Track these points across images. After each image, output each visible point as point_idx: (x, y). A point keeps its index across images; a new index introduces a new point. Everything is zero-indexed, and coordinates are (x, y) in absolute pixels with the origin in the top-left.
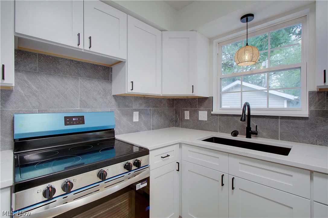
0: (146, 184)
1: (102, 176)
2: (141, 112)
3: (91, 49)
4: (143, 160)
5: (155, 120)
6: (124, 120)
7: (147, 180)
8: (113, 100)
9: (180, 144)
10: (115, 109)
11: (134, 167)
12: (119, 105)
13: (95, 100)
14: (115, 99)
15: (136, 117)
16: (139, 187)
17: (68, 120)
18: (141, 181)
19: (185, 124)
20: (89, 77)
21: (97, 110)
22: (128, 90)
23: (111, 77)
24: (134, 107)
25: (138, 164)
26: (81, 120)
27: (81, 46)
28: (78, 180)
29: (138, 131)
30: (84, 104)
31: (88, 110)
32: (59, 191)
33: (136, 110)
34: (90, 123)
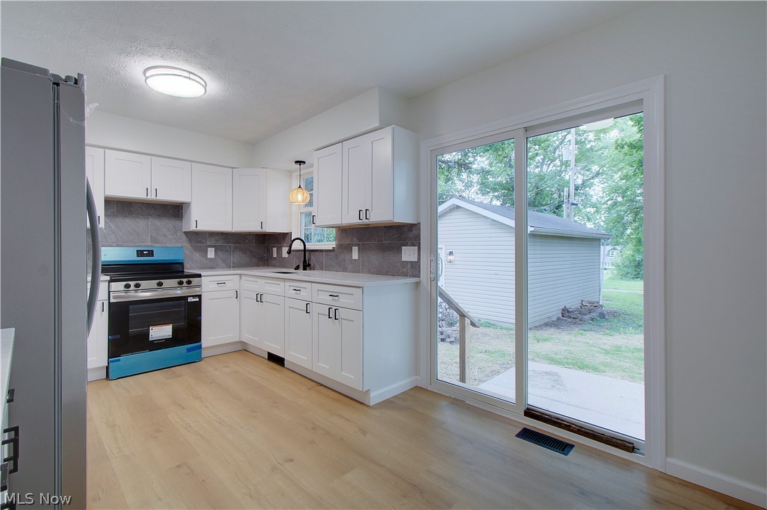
0: (198, 300)
1: (160, 284)
2: (217, 249)
3: (157, 198)
4: (195, 281)
5: (236, 257)
6: (197, 256)
7: (200, 296)
8: (184, 236)
9: (241, 275)
10: (187, 245)
11: (185, 284)
12: (190, 241)
13: (165, 236)
14: (186, 235)
15: (211, 253)
16: (190, 300)
17: (140, 253)
18: (194, 296)
19: (273, 262)
20: (159, 216)
21: (167, 245)
22: (193, 228)
23: (182, 215)
24: (208, 244)
25: (189, 282)
26: (151, 253)
27: (149, 197)
28: (144, 284)
29: (213, 268)
30: (154, 240)
31: (157, 245)
32: (132, 287)
33: (211, 246)
34: (159, 256)
